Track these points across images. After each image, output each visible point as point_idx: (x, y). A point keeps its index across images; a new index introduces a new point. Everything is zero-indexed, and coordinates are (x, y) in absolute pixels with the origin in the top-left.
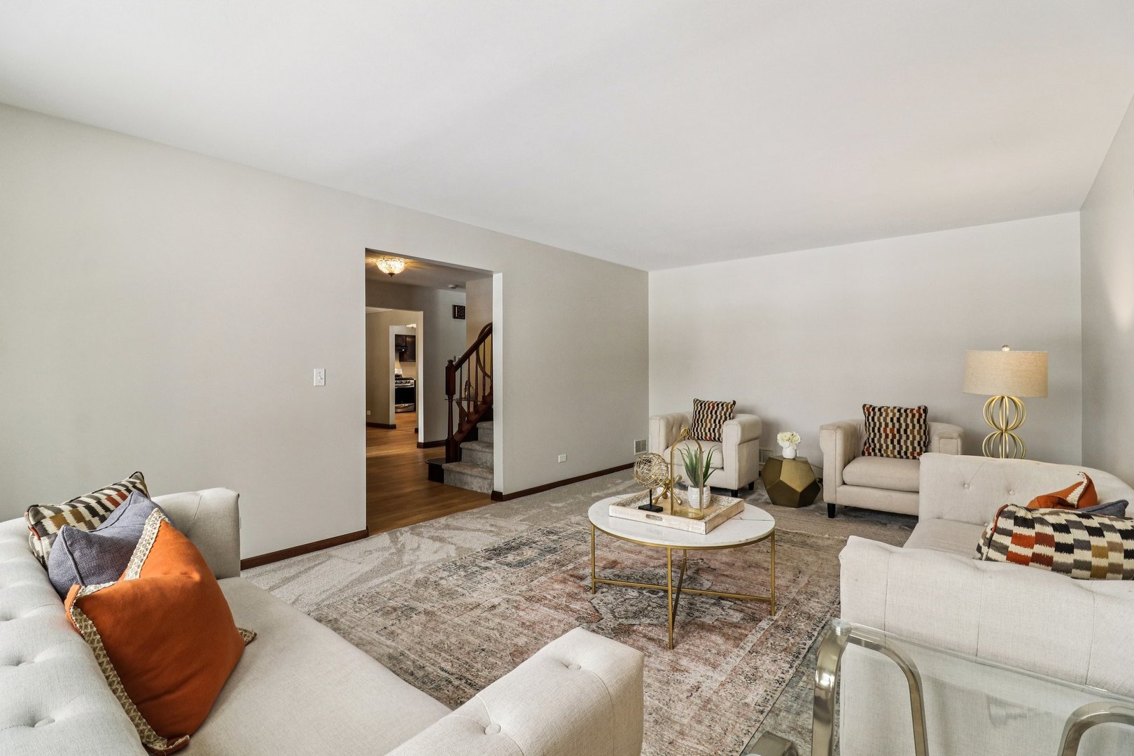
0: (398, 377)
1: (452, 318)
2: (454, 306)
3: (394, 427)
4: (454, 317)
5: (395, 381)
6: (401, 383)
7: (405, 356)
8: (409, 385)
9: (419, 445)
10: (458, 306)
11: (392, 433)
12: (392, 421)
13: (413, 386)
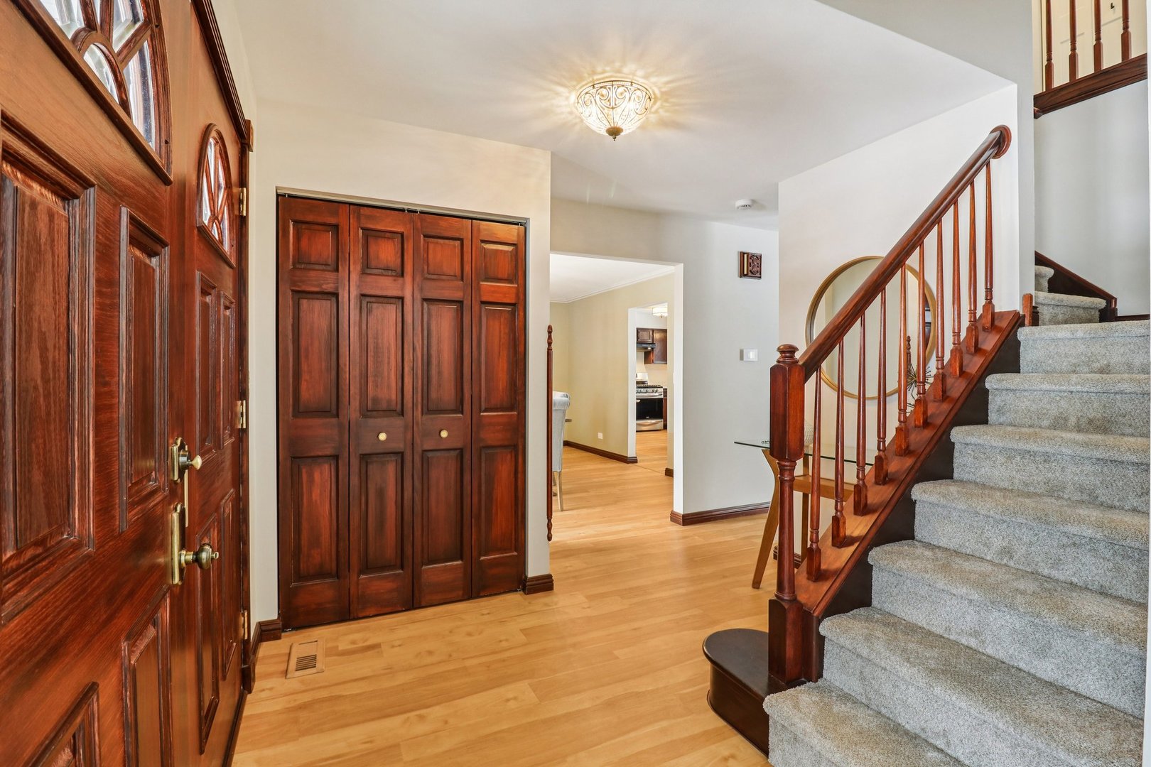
0: (641, 385)
1: (737, 275)
2: (742, 254)
3: (634, 461)
4: (742, 275)
5: (635, 389)
6: (647, 392)
7: (653, 357)
8: (658, 395)
9: (674, 517)
10: (748, 254)
11: (631, 471)
12: (631, 453)
13: (662, 397)
